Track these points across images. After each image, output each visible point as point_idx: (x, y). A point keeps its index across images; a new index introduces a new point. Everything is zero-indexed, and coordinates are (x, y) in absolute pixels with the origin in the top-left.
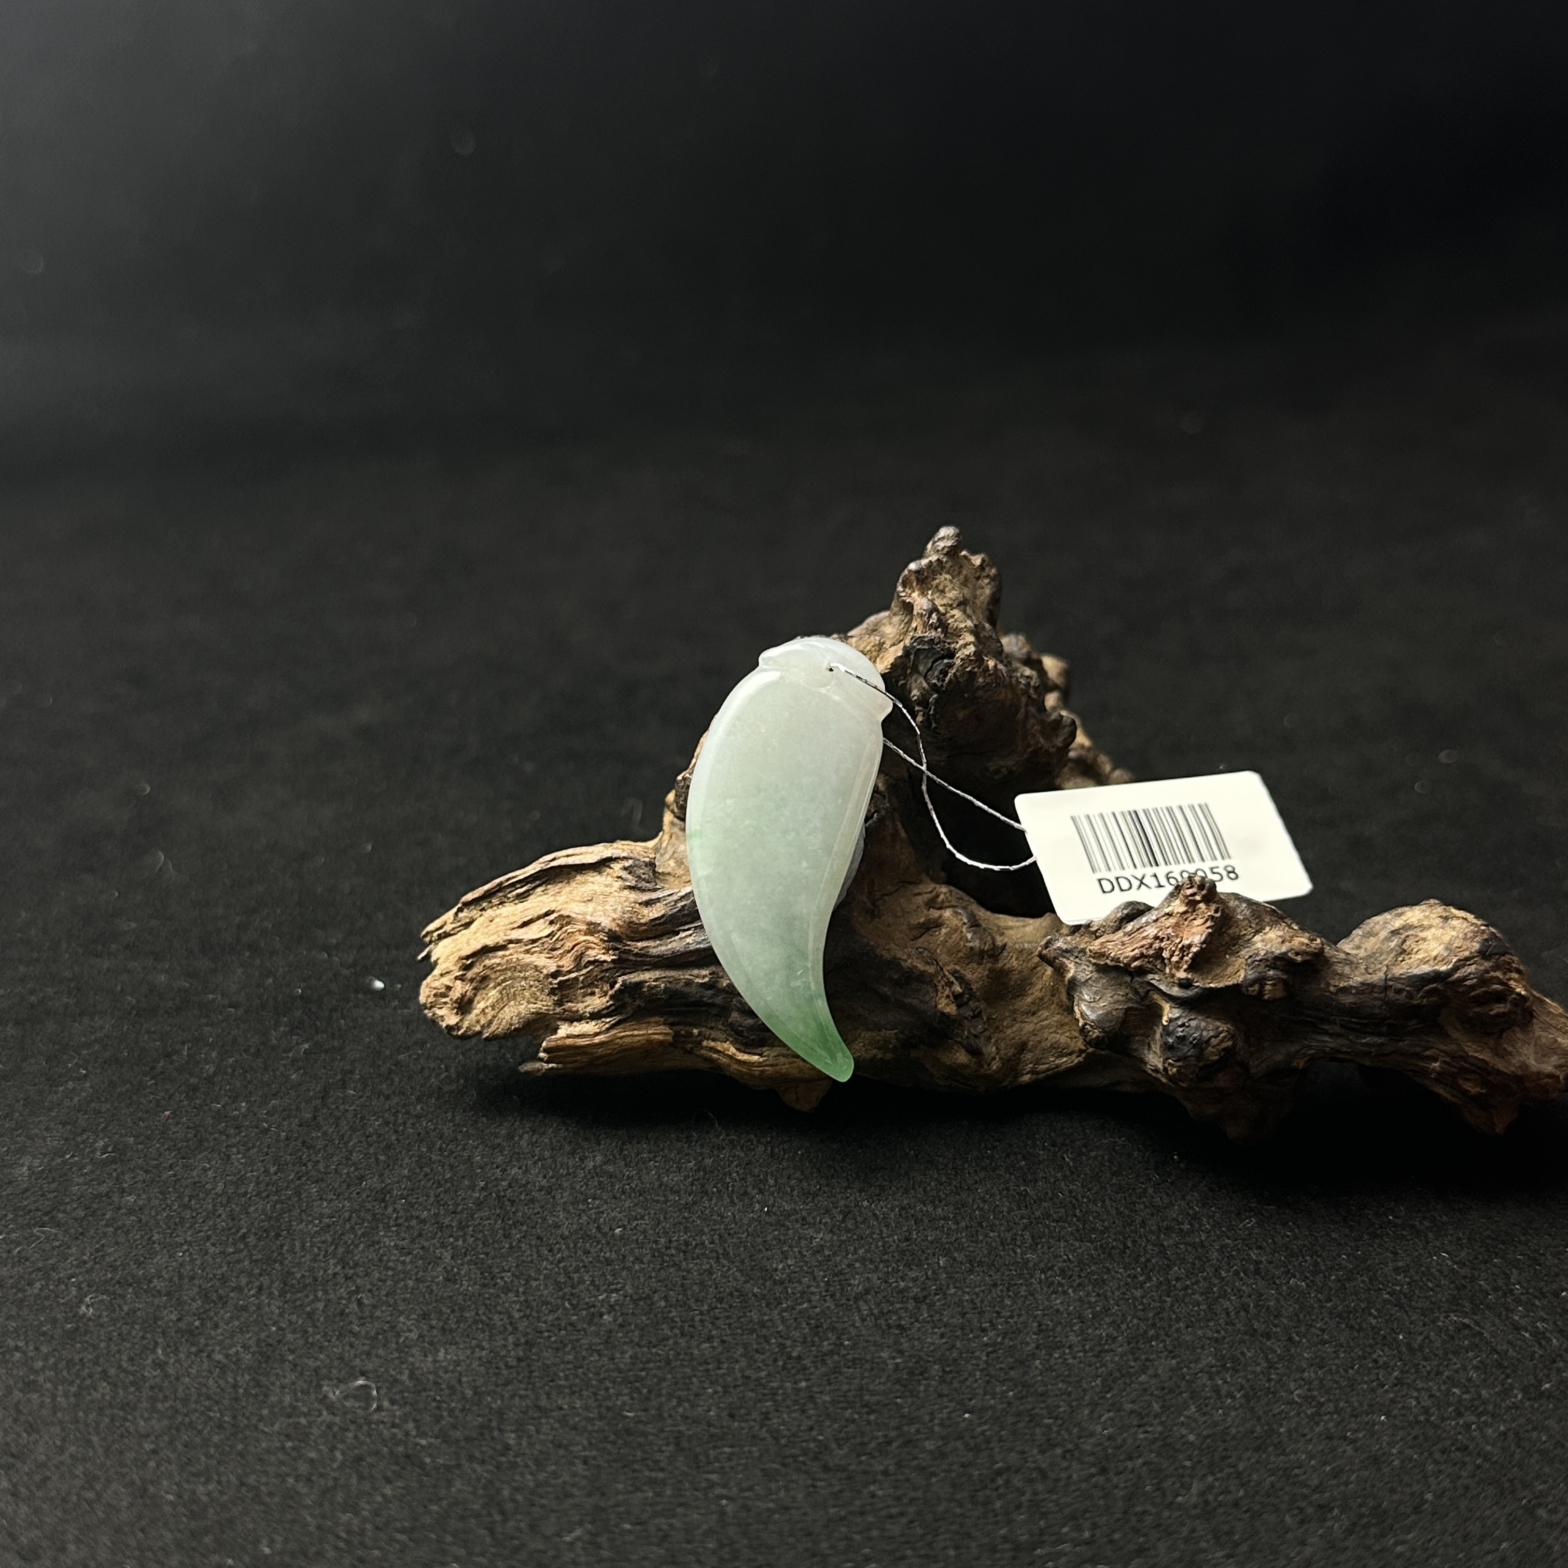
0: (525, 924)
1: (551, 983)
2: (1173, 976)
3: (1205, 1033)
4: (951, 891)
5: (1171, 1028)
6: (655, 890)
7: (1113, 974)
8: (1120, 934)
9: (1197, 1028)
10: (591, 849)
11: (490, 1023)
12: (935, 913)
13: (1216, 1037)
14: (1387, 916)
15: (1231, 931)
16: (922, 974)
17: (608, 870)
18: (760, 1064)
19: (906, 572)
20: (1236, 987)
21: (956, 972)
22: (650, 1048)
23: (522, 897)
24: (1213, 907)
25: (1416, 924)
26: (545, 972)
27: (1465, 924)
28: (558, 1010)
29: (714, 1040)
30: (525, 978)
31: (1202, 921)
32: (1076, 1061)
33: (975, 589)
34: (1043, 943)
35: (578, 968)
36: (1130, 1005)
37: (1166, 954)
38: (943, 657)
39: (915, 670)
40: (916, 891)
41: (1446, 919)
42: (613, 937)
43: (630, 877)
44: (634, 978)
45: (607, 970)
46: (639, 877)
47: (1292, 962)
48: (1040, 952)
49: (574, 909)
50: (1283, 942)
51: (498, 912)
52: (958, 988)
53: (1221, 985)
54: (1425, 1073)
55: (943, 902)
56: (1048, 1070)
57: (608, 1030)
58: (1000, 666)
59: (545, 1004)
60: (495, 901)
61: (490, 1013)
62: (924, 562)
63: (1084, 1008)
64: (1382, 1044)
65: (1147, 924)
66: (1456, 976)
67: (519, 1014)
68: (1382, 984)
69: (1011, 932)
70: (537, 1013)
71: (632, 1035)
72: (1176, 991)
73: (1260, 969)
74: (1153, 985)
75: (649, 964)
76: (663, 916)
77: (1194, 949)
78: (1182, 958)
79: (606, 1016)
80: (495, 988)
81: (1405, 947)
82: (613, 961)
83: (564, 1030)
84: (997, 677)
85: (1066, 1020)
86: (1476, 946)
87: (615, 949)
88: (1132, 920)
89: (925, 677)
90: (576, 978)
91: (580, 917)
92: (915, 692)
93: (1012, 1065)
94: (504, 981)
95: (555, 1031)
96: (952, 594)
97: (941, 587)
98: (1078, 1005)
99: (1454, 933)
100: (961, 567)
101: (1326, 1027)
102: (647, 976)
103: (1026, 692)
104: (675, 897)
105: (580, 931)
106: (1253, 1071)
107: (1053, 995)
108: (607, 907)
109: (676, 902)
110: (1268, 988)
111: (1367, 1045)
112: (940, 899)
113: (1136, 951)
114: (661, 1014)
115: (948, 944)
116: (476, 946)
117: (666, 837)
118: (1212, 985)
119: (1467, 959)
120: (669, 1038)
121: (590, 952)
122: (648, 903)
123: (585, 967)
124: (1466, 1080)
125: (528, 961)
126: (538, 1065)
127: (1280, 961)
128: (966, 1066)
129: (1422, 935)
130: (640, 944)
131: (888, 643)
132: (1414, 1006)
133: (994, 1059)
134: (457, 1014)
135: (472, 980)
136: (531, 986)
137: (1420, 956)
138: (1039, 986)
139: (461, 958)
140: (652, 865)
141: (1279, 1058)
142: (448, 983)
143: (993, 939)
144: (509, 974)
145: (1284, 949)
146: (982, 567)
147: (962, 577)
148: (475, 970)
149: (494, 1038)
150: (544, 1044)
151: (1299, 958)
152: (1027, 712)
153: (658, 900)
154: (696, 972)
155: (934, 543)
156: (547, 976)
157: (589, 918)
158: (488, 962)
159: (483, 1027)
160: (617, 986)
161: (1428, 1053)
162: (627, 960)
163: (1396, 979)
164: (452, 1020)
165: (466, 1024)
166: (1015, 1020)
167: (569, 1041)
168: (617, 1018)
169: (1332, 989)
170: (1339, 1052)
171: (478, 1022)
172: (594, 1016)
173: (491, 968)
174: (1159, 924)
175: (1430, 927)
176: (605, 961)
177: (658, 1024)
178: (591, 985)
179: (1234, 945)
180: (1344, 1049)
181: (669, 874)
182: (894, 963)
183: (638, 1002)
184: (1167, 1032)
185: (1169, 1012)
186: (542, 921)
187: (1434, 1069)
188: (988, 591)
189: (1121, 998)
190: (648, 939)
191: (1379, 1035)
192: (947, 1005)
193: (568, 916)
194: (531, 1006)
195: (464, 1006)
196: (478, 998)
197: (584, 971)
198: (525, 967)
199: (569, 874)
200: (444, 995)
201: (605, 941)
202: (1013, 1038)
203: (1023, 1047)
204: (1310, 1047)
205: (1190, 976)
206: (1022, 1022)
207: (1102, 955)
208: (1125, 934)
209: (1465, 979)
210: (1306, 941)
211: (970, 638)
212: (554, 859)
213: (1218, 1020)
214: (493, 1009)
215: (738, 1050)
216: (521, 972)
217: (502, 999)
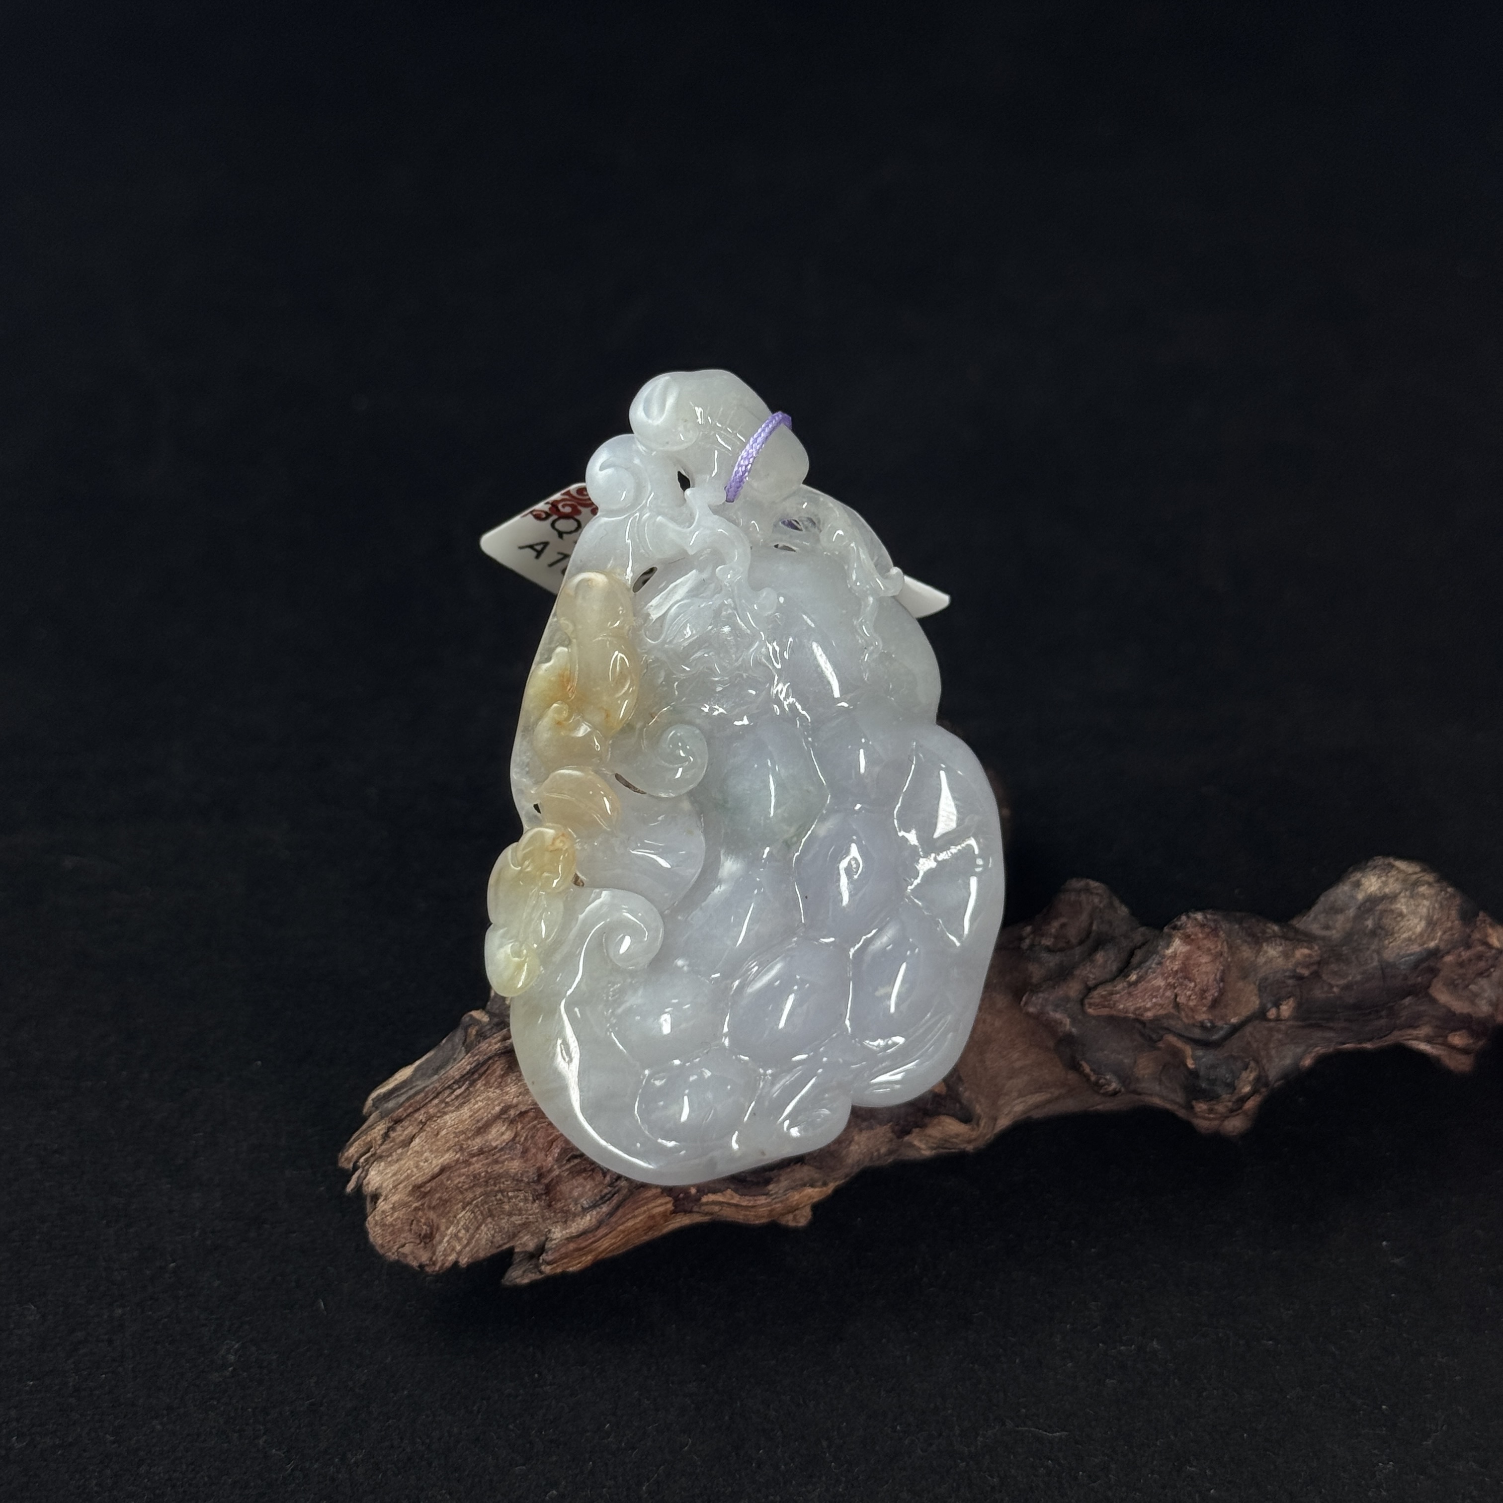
0: (482, 1129)
1: (535, 1190)
2: (1191, 1019)
5: (1201, 1072)
8: (1122, 984)
11: (466, 1249)
13: (1245, 1069)
14: (1342, 887)
15: (1235, 959)
22: (652, 1222)
23: (463, 1099)
25: (1380, 894)
26: (526, 1180)
28: (547, 1214)
29: (714, 1193)
30: (501, 1191)
31: (1211, 958)
35: (560, 1164)
37: (1180, 999)
47: (1300, 978)
50: (1286, 958)
51: (441, 1122)
53: (1242, 1018)
57: (607, 1219)
59: (531, 1212)
61: (465, 1236)
65: (1152, 970)
67: (501, 1229)
68: (1379, 972)
70: (524, 1224)
71: (634, 1217)
72: (1197, 1033)
74: (1169, 1030)
77: (1212, 991)
78: (1200, 1002)
79: (600, 1205)
80: (464, 1208)
83: (558, 1233)
90: (560, 1175)
94: (475, 1198)
95: (547, 1236)
110: (1284, 1008)
113: (1148, 1002)
116: (430, 1169)
118: (1233, 1021)
120: (670, 1206)
123: (569, 1160)
125: (501, 1171)
127: (1290, 980)
129: (1394, 908)
132: (1410, 985)
134: (425, 1247)
135: (435, 1207)
136: (510, 1198)
137: (1406, 935)
139: (417, 1187)
144: (479, 1191)
145: (1290, 966)
148: (437, 1195)
151: (1306, 972)
156: (528, 1183)
158: (450, 1184)
159: (459, 1253)
163: (1392, 966)
165: (439, 1257)
167: (572, 1246)
168: (613, 1203)
169: (1335, 990)
171: (453, 1249)
172: (589, 1209)
173: (456, 1188)
174: (1164, 968)
175: (1397, 896)
177: (656, 1196)
184: (1195, 1075)
185: (1191, 1054)
186: (499, 1121)
189: (1129, 1045)
194: (514, 1218)
195: (433, 1238)
196: (445, 1224)
197: (568, 1166)
198: (498, 1179)
200: (401, 1230)
204: (1316, 1046)
205: (1210, 1016)
207: (1105, 1007)
208: (1129, 984)
214: (467, 1231)
215: (742, 1195)
216: (495, 1185)
217: (476, 1217)
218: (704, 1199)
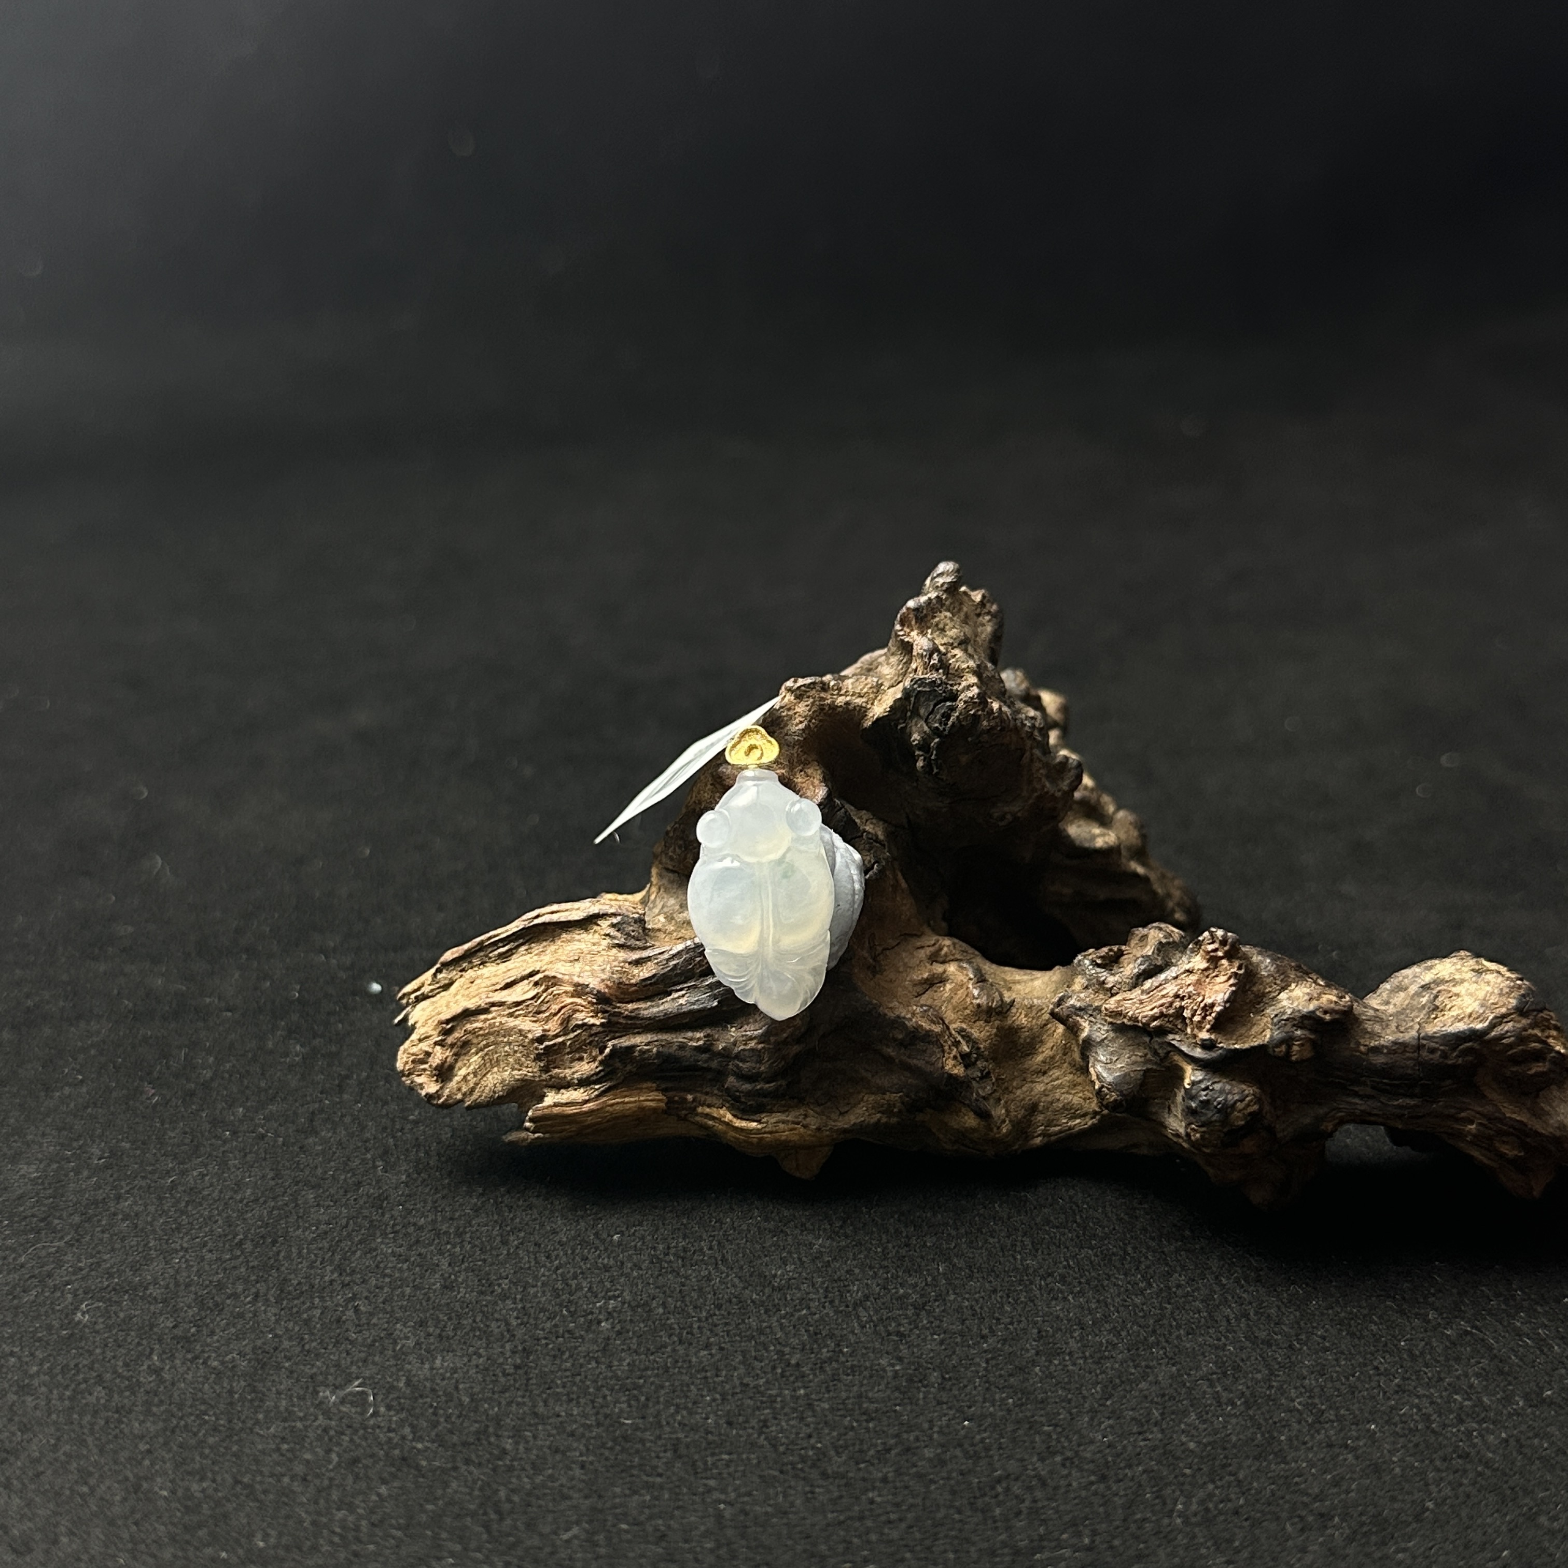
0: (509, 986)
1: (537, 1049)
2: (1195, 1036)
3: (1230, 1097)
4: (954, 944)
5: (1194, 1092)
6: (645, 948)
7: (1131, 1034)
8: (1137, 991)
9: (1222, 1091)
10: (576, 905)
11: (472, 1090)
12: (938, 968)
13: (1241, 1101)
14: (1416, 969)
15: (1255, 989)
16: (928, 1033)
17: (596, 928)
18: (758, 1131)
19: (904, 610)
20: (1262, 1048)
21: (962, 1030)
22: (641, 1116)
23: (505, 957)
24: (1236, 964)
25: (1447, 978)
26: (530, 1036)
27: (1500, 979)
28: (544, 1076)
29: (709, 1106)
30: (509, 1043)
31: (1225, 978)
32: (1090, 1123)
33: (976, 626)
34: (1056, 1000)
35: (565, 1032)
36: (1149, 1066)
37: (1187, 1014)
38: (945, 700)
39: (915, 713)
40: (919, 944)
41: (1478, 972)
42: (602, 1000)
43: (618, 934)
44: (625, 1042)
45: (596, 1034)
46: (628, 934)
47: (1320, 1020)
48: (1052, 1010)
49: (560, 969)
50: (1310, 1000)
51: (479, 972)
52: (966, 1048)
53: (1246, 1046)
54: (1460, 1135)
55: (946, 955)
56: (1060, 1132)
57: (598, 1097)
58: (1005, 709)
59: (530, 1070)
60: (476, 961)
61: (472, 1080)
62: (923, 599)
63: (1099, 1068)
64: (1416, 1106)
65: (1166, 981)
66: (1493, 1034)
67: (503, 1080)
68: (1415, 1042)
69: (1018, 987)
70: (522, 1080)
71: (623, 1103)
72: (1198, 1053)
73: (1287, 1029)
74: (1174, 1046)
75: (641, 1026)
76: (654, 976)
77: (1218, 1009)
78: (1204, 1018)
79: (595, 1083)
80: (477, 1053)
81: (1437, 1003)
82: (602, 1024)
83: (551, 1098)
84: (1002, 721)
85: (1079, 1080)
86: (1513, 1002)
87: (604, 1012)
88: (1151, 977)
89: (926, 721)
90: (563, 1043)
91: (566, 977)
92: (916, 737)
93: (1022, 1128)
94: (487, 1046)
95: (541, 1098)
96: (953, 633)
97: (941, 626)
98: (1093, 1066)
99: (1489, 989)
100: (961, 604)
101: (1356, 1089)
102: (638, 1040)
103: (1031, 735)
104: (666, 956)
105: (566, 992)
106: (1280, 1135)
107: (1065, 1054)
108: (595, 967)
109: (668, 960)
110: (1295, 1048)
111: (1400, 1107)
112: (943, 952)
113: (1156, 1010)
114: (654, 1080)
115: (954, 1001)
116: (457, 1009)
117: (654, 889)
118: (1237, 1046)
119: (1503, 1016)
120: (662, 1105)
121: (577, 1015)
122: (638, 963)
123: (573, 1031)
124: (1504, 1142)
125: (512, 1024)
126: (523, 1135)
127: (1307, 1020)
128: (974, 1130)
129: (1455, 990)
130: (630, 1006)
131: (887, 684)
132: (1449, 1066)
133: (1004, 1121)
134: (437, 1081)
135: (452, 1046)
136: (515, 1052)
137: (1455, 1013)
138: (1050, 1045)
139: (440, 1023)
140: (641, 921)
141: (1307, 1121)
142: (427, 1049)
143: (1001, 995)
144: (492, 1038)
145: (1311, 1007)
146: (982, 604)
147: (962, 614)
148: (456, 1035)
149: (476, 1106)
150: (530, 1113)
151: (1328, 1017)
152: (1032, 755)
153: (649, 959)
154: (690, 1034)
155: (933, 579)
156: (533, 1041)
157: (576, 979)
158: (469, 1027)
159: (464, 1094)
160: (607, 1051)
161: (1463, 1115)
162: (618, 1023)
163: (1430, 1038)
164: (432, 1088)
165: (446, 1092)
166: (1024, 1080)
167: (556, 1110)
168: (607, 1085)
169: (1362, 1048)
170: (1370, 1114)
171: (459, 1089)
172: (584, 1083)
173: (473, 1032)
174: (1179, 982)
175: (1462, 981)
176: (593, 1025)
177: (650, 1090)
178: (580, 1050)
179: (1259, 1003)
180: (1375, 1112)
181: (659, 930)
182: (898, 1023)
183: (629, 1068)
184: (1189, 1095)
185: (1191, 1075)
186: (526, 982)
187: (1469, 1132)
188: (989, 629)
189: (1139, 1059)
190: (638, 1000)
191: (1412, 1096)
192: (954, 1066)
193: (554, 977)
194: (516, 1072)
195: (444, 1073)
196: (459, 1064)
197: (572, 1035)
198: (509, 1032)
199: (554, 931)
200: (423, 1062)
201: (593, 1004)
202: (1023, 1099)
203: (1033, 1108)
204: (1339, 1110)
205: (1213, 1037)
206: (1033, 1082)
207: (1119, 1014)
208: (1143, 992)
209: (1502, 1037)
210: (1334, 999)
211: (973, 680)
212: (537, 917)
213: (1243, 1082)
214: (475, 1076)
215: (734, 1116)
216: (504, 1036)
217: (485, 1065)
218: (700, 1110)
